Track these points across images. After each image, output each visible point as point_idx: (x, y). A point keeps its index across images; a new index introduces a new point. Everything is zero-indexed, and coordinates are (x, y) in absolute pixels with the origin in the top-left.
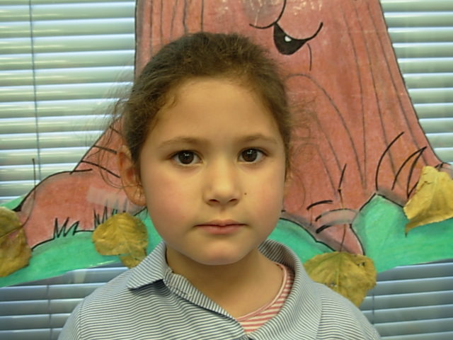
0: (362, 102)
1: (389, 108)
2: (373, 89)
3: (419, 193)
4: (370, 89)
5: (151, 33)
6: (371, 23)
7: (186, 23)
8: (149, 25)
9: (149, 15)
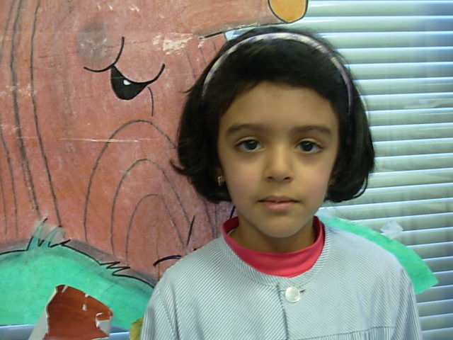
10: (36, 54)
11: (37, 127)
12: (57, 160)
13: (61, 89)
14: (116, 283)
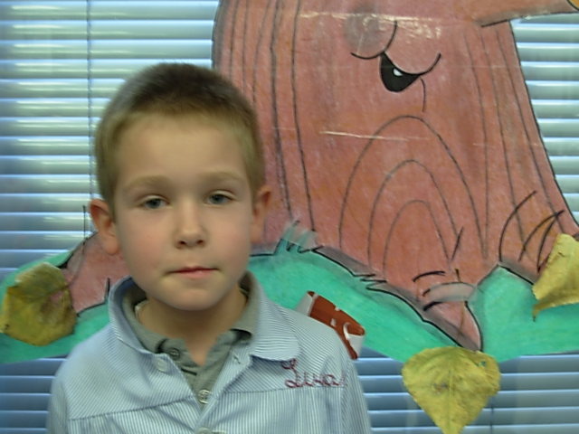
0: (485, 153)
1: (520, 162)
2: (500, 137)
3: (552, 267)
4: (496, 137)
5: (231, 60)
6: (500, 55)
7: (274, 48)
8: (229, 51)
9: (229, 38)
10: (299, 36)
11: (295, 116)
12: (314, 156)
13: (324, 76)
14: (370, 297)
